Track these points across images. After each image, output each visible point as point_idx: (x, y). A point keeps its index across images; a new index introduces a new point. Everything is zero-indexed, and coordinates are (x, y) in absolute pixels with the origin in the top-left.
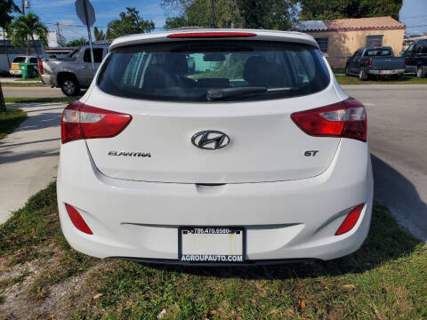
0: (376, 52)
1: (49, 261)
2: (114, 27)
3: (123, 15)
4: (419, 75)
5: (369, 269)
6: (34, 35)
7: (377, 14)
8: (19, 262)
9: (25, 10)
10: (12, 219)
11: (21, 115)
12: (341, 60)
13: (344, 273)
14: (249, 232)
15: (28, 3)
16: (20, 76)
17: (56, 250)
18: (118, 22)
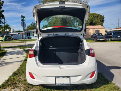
0: (98, 34)
1: (21, 88)
2: (29, 27)
3: (31, 24)
4: (109, 40)
5: (98, 87)
6: (7, 30)
7: (98, 25)
8: (13, 88)
9: (5, 23)
10: (9, 78)
11: (5, 51)
12: (90, 36)
13: (93, 88)
14: (71, 78)
15: (6, 21)
16: (2, 40)
17: (22, 85)
18: (30, 26)
